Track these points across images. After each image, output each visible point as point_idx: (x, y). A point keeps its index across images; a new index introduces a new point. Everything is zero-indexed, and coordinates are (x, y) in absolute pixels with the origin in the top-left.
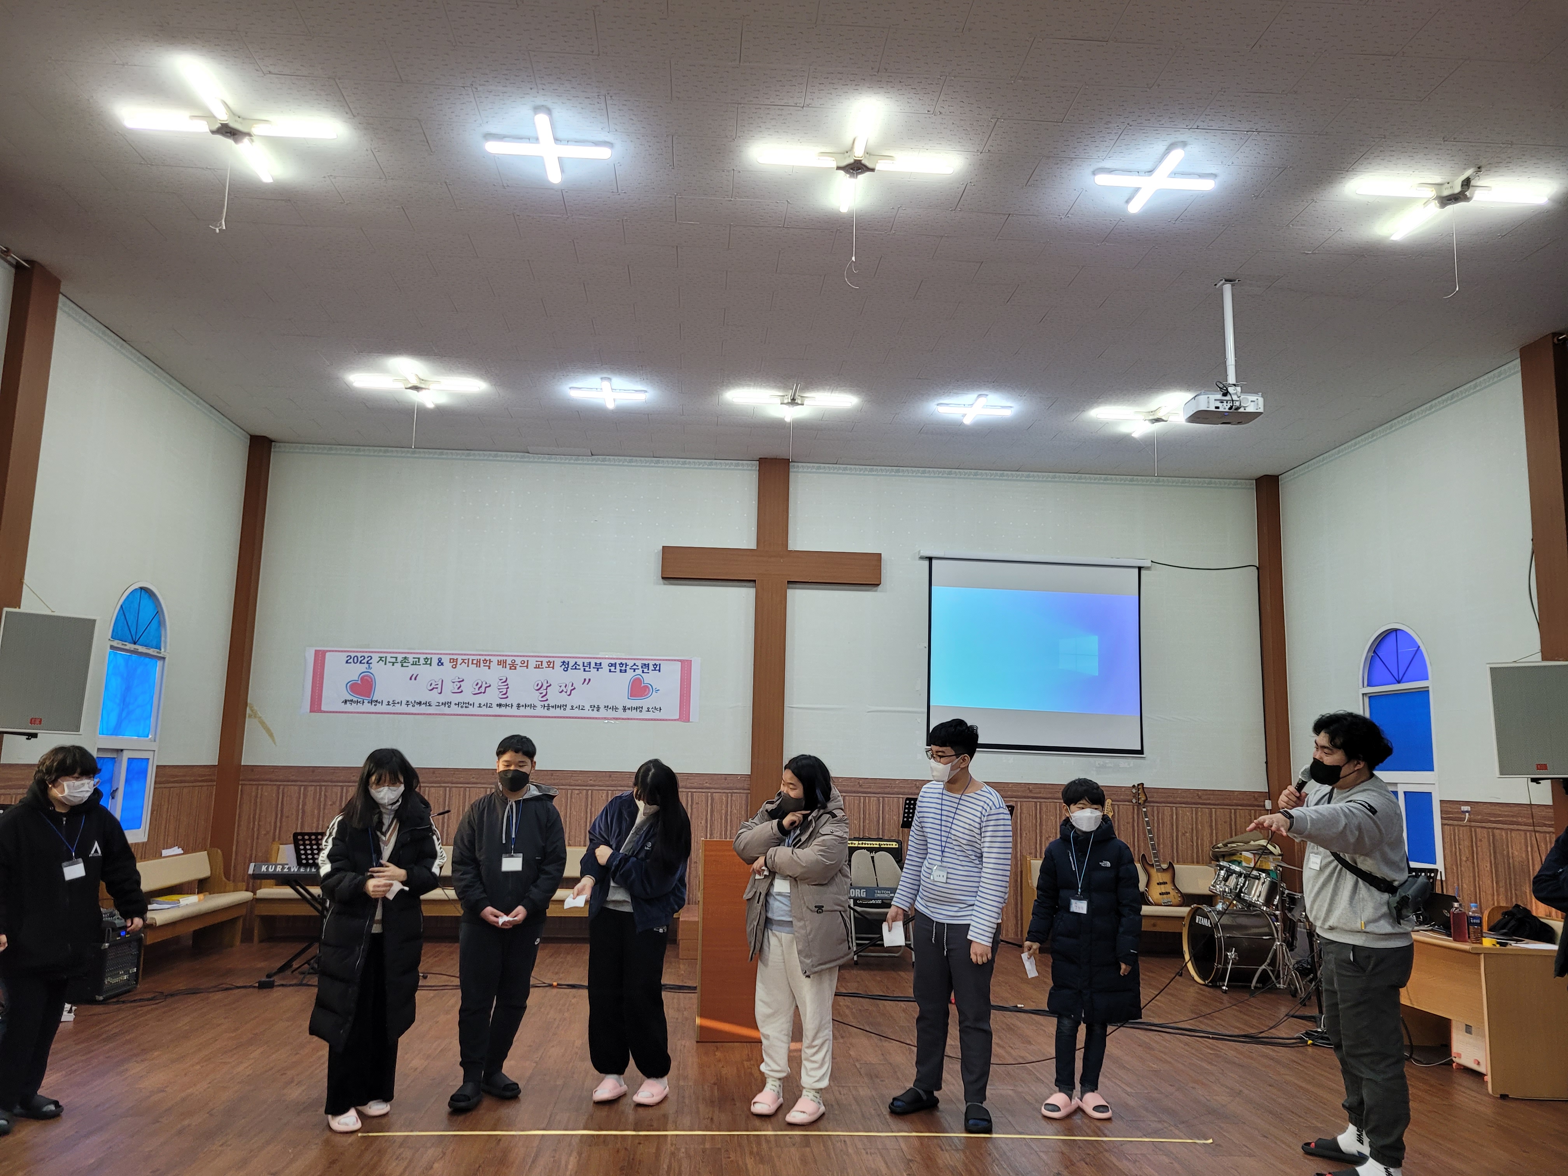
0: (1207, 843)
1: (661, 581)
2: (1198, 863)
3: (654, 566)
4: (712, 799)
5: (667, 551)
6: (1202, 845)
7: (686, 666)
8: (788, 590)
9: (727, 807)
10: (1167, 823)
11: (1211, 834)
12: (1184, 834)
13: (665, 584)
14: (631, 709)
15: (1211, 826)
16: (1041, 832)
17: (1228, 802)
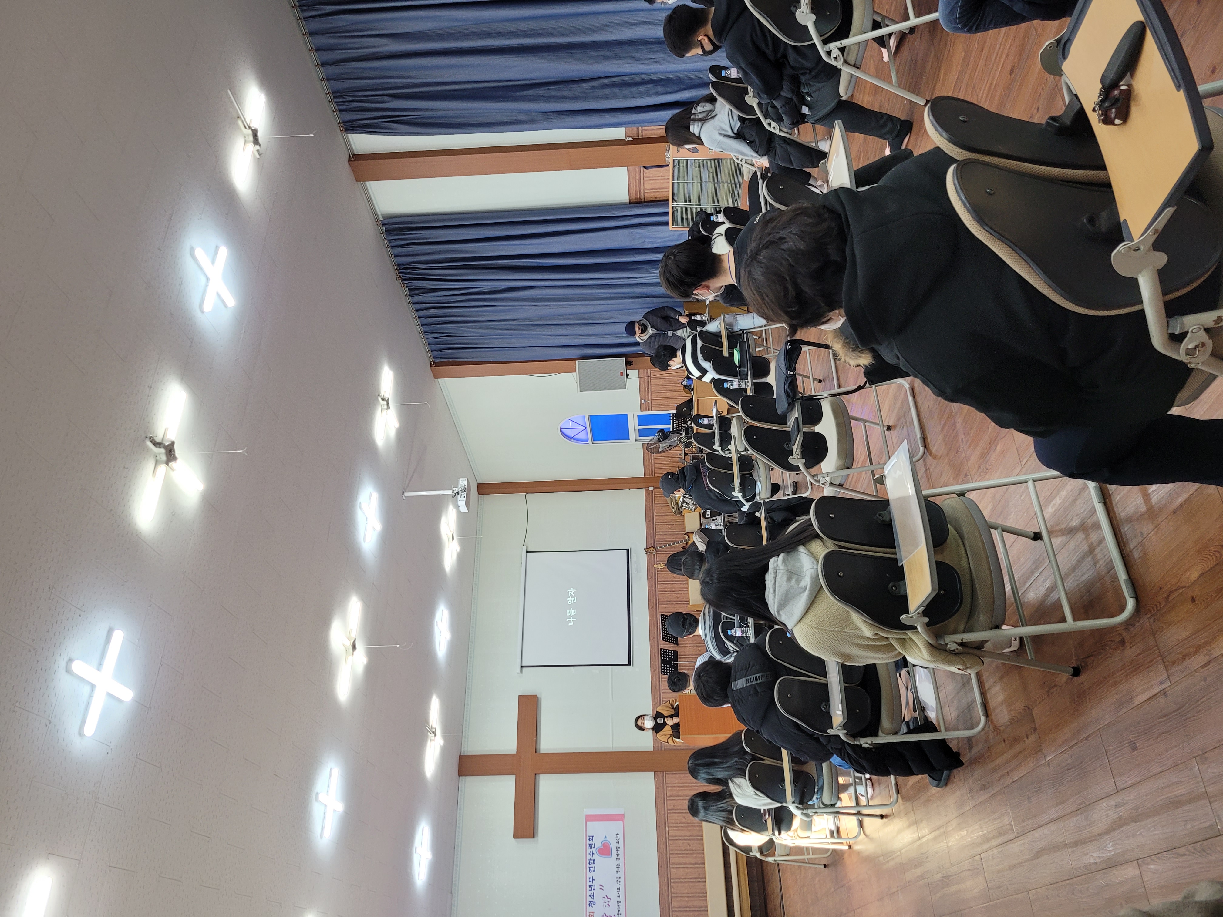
0: (674, 517)
1: (535, 839)
2: (684, 522)
3: (526, 843)
4: (671, 796)
5: (516, 836)
6: (675, 520)
7: (590, 818)
8: (542, 752)
9: (675, 786)
10: (664, 537)
11: (669, 515)
12: (670, 529)
13: (538, 836)
14: (618, 855)
15: (664, 515)
16: (675, 601)
17: (651, 508)
